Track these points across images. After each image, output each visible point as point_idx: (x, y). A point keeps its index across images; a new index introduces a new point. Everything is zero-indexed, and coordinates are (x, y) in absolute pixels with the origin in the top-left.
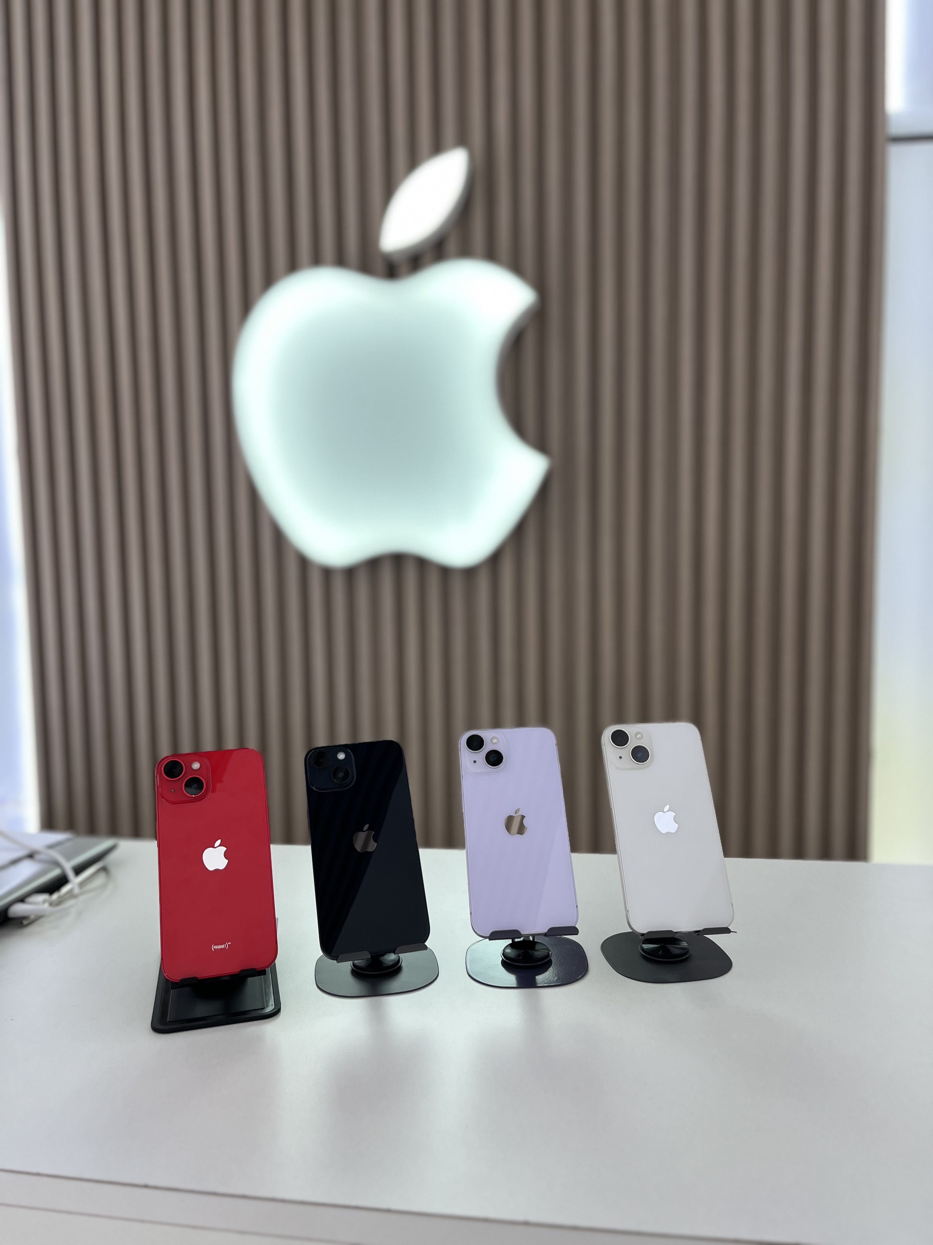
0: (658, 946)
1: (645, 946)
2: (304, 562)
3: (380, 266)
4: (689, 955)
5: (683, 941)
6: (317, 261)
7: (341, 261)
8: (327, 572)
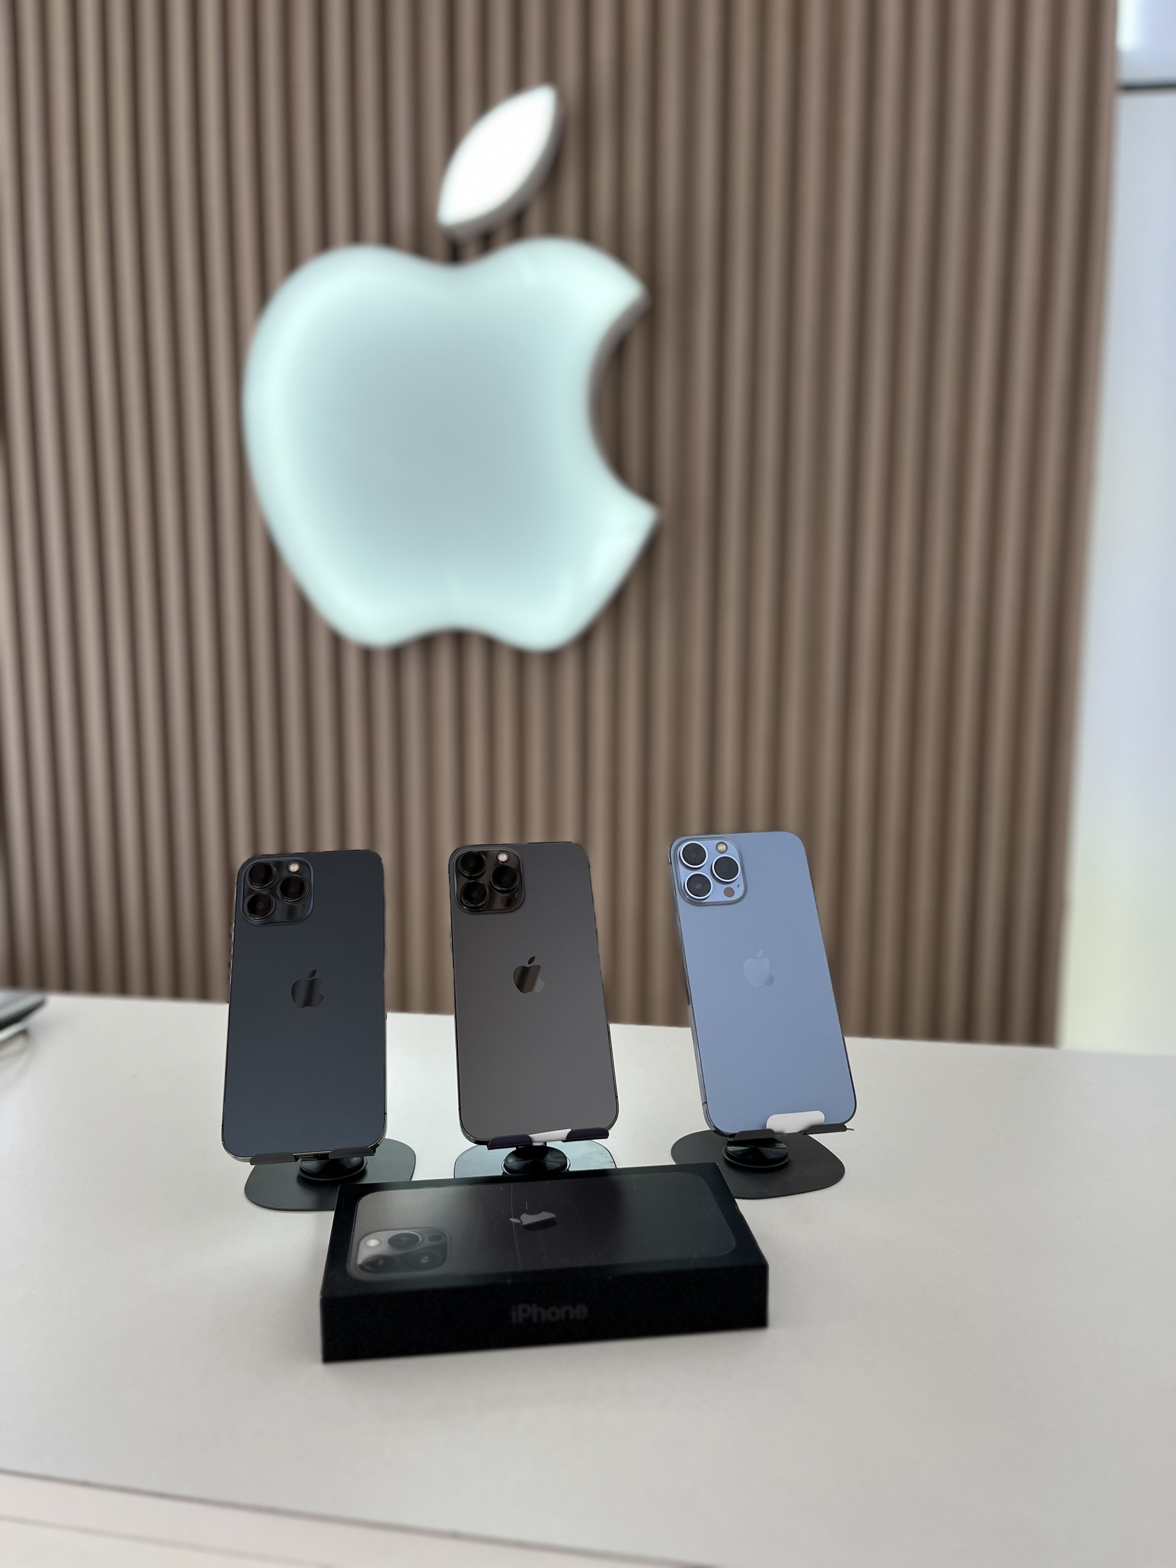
0: (744, 1148)
1: (730, 1149)
2: (337, 641)
3: (439, 246)
4: (788, 1160)
5: (780, 1142)
6: (356, 237)
7: (388, 239)
8: (367, 654)
